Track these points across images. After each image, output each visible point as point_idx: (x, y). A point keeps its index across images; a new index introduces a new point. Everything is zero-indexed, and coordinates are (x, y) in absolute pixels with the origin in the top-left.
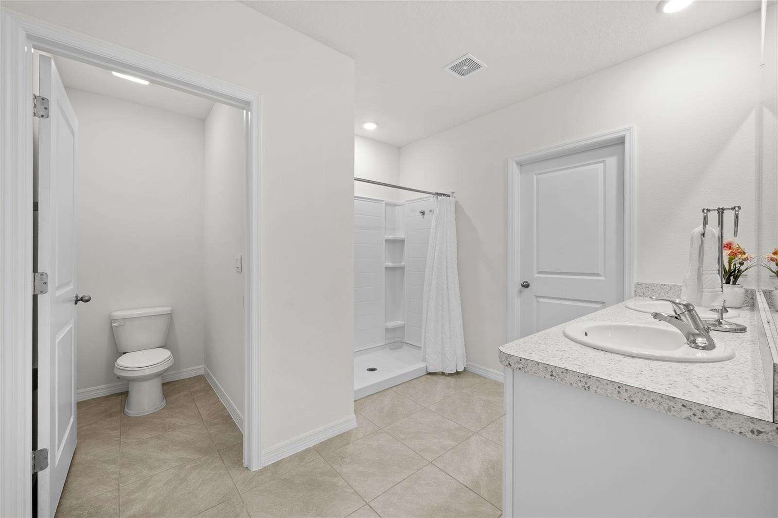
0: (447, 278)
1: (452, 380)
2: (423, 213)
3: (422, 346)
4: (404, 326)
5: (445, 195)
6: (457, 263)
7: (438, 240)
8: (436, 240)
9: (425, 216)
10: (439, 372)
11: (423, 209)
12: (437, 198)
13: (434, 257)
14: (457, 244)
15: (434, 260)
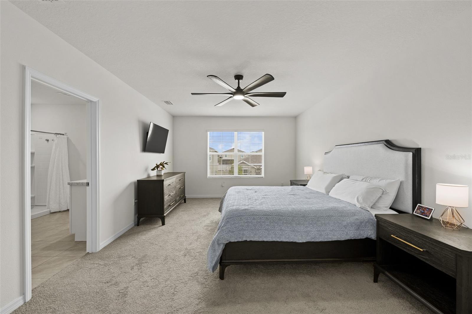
0: (62, 171)
1: (65, 213)
2: (48, 140)
3: (47, 204)
4: (35, 197)
5: (61, 134)
6: (68, 164)
7: (57, 154)
8: (56, 154)
9: (49, 142)
10: (58, 211)
11: (48, 139)
12: (56, 136)
13: (55, 162)
14: (68, 156)
15: (54, 163)
